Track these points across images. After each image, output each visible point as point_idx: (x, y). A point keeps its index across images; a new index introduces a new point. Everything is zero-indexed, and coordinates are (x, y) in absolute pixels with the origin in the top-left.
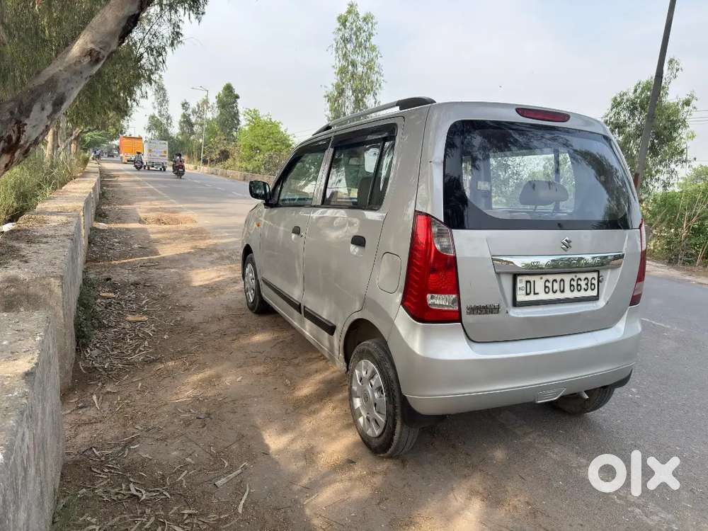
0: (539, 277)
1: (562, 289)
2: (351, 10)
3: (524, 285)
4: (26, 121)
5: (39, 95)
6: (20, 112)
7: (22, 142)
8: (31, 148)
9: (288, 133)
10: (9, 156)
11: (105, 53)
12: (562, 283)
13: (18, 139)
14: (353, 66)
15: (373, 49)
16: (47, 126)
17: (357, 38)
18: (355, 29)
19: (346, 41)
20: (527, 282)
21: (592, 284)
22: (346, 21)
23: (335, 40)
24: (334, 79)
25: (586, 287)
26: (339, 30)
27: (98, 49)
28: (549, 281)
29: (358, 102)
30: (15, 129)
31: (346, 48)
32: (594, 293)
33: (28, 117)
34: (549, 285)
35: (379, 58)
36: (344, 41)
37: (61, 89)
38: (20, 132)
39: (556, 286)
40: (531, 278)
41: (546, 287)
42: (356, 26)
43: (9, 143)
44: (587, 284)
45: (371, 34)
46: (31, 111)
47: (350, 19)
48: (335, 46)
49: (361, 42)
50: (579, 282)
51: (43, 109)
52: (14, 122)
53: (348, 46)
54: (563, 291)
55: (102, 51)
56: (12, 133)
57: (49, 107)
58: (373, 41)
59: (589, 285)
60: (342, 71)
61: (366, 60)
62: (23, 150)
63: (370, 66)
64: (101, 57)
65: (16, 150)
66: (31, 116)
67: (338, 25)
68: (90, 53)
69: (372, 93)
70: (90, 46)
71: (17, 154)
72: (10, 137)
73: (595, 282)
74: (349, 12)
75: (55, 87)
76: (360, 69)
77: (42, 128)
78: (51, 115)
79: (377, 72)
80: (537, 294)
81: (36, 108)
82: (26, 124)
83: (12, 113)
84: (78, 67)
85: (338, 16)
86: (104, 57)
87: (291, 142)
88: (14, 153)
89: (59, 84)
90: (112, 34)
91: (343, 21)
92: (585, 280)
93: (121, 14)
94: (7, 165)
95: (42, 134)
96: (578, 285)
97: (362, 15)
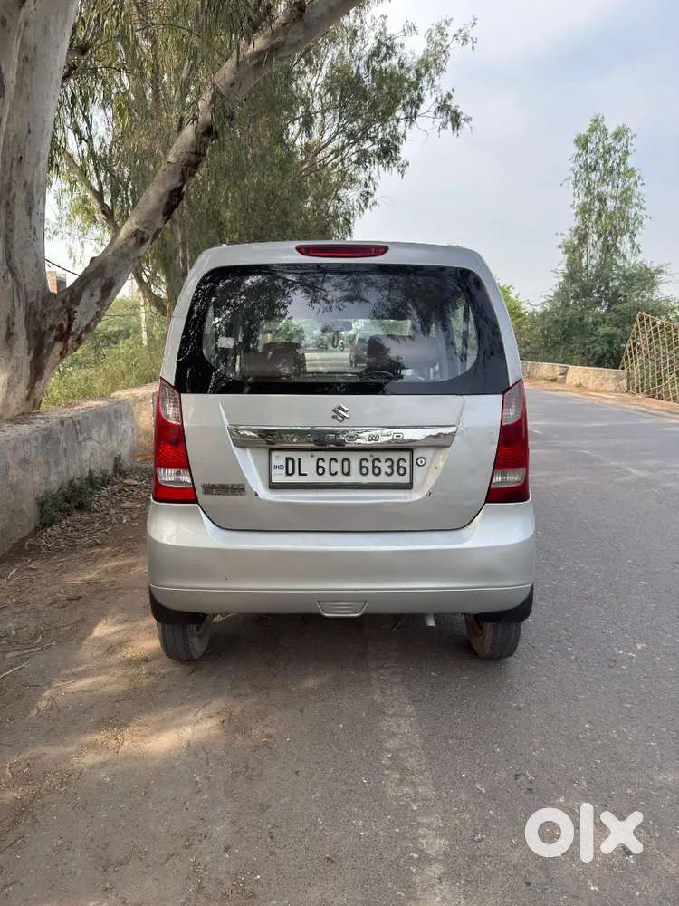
0: (309, 453)
1: (346, 470)
2: (596, 125)
3: (284, 464)
4: (76, 309)
5: (88, 282)
6: (72, 300)
7: (73, 329)
8: (83, 335)
9: (521, 299)
10: (62, 344)
11: (150, 233)
12: (346, 463)
13: (69, 326)
14: (600, 201)
15: (631, 172)
16: (97, 312)
17: (606, 162)
18: (601, 150)
19: (590, 168)
20: (287, 459)
21: (399, 467)
22: (587, 141)
23: (573, 170)
24: (574, 222)
25: (389, 471)
26: (579, 155)
27: (142, 229)
28: (323, 460)
29: (609, 249)
30: (66, 316)
31: (590, 179)
32: (406, 479)
33: (78, 304)
34: (326, 465)
35: (639, 186)
36: (586, 170)
37: (109, 274)
38: (71, 319)
39: (336, 467)
40: (295, 455)
41: (318, 467)
42: (603, 148)
43: (61, 331)
44: (391, 467)
45: (626, 154)
46: (81, 298)
47: (594, 138)
48: (573, 179)
49: (612, 166)
50: (377, 463)
51: (92, 295)
52: (65, 310)
53: (593, 176)
54: (348, 474)
55: (147, 231)
56: (63, 322)
57: (98, 293)
58: (630, 162)
59: (395, 467)
60: (584, 210)
61: (620, 190)
62: (76, 337)
63: (625, 199)
64: (146, 236)
65: (68, 338)
66: (81, 303)
67: (575, 150)
68: (135, 234)
69: (628, 234)
70: (136, 227)
71: (70, 341)
72: (61, 325)
73: (407, 465)
74: (592, 130)
75: (103, 272)
76: (610, 204)
77: (93, 314)
78: (101, 299)
79: (637, 204)
80: (305, 475)
81: (86, 295)
82: (76, 312)
83: (64, 302)
84: (125, 250)
85: (574, 137)
86: (149, 236)
87: (523, 311)
88: (66, 341)
89: (107, 270)
90: (156, 211)
91: (583, 143)
92: (386, 461)
93: (162, 190)
94: (61, 353)
95: (93, 320)
96: (374, 467)
97: (611, 130)
